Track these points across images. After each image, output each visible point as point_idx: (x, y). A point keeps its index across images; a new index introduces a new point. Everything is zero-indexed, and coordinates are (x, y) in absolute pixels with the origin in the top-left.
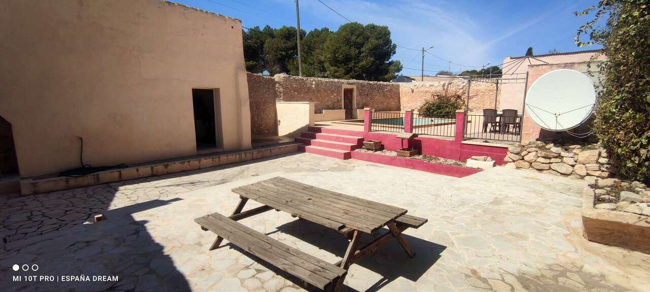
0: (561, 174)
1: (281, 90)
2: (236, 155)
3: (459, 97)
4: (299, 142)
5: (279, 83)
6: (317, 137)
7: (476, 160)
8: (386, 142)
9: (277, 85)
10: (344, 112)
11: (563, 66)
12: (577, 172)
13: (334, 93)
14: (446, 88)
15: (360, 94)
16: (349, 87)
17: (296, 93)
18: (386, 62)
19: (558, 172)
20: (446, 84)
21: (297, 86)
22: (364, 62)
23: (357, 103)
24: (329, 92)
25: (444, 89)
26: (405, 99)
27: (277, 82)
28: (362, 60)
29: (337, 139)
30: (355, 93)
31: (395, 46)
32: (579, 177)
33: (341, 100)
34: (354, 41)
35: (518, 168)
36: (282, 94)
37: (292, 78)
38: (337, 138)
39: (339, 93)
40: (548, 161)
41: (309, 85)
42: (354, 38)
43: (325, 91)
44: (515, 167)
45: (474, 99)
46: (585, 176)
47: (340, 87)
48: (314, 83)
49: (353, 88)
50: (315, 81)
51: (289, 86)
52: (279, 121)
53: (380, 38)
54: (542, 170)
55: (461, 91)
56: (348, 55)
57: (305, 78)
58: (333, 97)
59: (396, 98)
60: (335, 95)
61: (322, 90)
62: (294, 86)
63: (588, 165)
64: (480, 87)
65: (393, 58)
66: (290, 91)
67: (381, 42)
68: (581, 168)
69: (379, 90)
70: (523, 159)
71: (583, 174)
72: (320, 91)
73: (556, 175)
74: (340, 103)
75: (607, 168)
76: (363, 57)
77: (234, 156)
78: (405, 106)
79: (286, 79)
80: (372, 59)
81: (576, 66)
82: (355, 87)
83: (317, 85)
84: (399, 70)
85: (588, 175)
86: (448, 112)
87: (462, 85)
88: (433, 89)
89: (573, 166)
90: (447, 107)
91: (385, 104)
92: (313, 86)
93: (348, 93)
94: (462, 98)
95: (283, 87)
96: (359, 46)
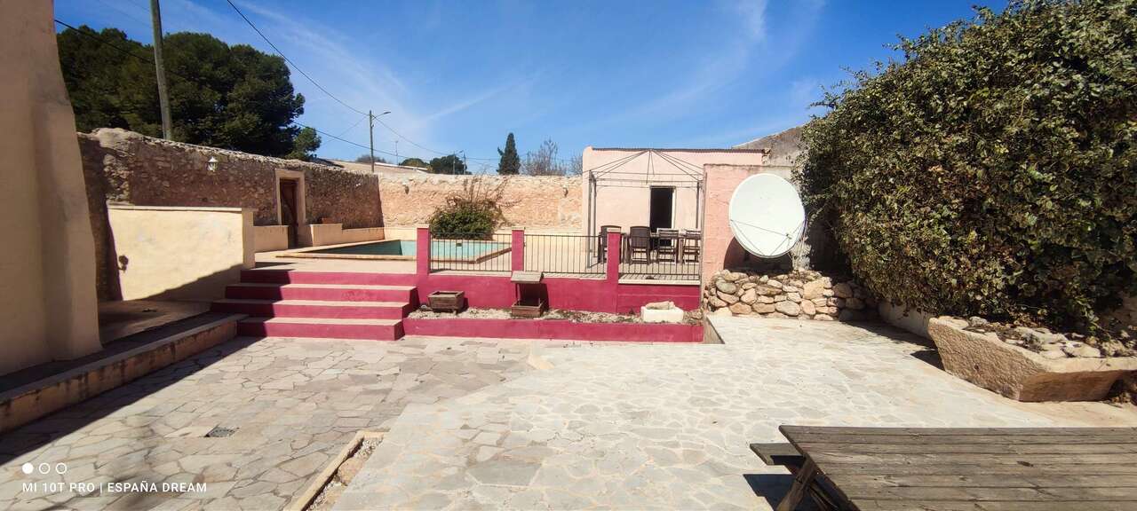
0: (789, 315)
1: (123, 172)
2: (68, 382)
3: (492, 204)
4: (235, 313)
5: (115, 153)
6: (283, 295)
7: (656, 308)
8: (472, 293)
9: (108, 160)
10: (286, 231)
11: (747, 168)
12: (807, 311)
13: (259, 188)
14: (469, 187)
15: (312, 192)
16: (290, 175)
17: (166, 184)
18: (282, 128)
19: (786, 314)
20: (470, 182)
21: (167, 165)
22: (236, 123)
23: (307, 211)
24: (248, 184)
25: (465, 189)
26: (391, 204)
27: (107, 151)
28: (231, 118)
29: (351, 295)
30: (302, 190)
31: (301, 99)
32: (808, 317)
33: (275, 203)
34: (208, 75)
35: (735, 314)
36: (126, 185)
37: (152, 143)
38: (352, 292)
39: (269, 188)
40: (771, 300)
41: (199, 165)
42: (208, 66)
43: (239, 182)
44: (730, 313)
45: (515, 207)
46: (814, 316)
47: (272, 174)
48: (213, 160)
49: (298, 179)
50: (215, 156)
51: (146, 164)
52: (125, 260)
53: (270, 78)
54: (767, 313)
55: (495, 194)
56: (196, 102)
57: (187, 147)
58: (256, 196)
59: (373, 202)
60: (262, 191)
61: (231, 178)
62: (160, 164)
63: (815, 301)
64: (524, 189)
65: (299, 122)
66: (149, 179)
67: (272, 86)
68: (808, 305)
69: (345, 186)
70: (740, 301)
71: (812, 313)
72: (227, 180)
73: (785, 318)
74: (273, 211)
75: (834, 302)
76: (232, 110)
77: (63, 386)
78: (391, 218)
79: (136, 146)
80: (256, 118)
81: (761, 169)
82: (300, 176)
83: (220, 165)
84: (315, 145)
85: (818, 313)
86: (481, 229)
87: (496, 183)
88: (447, 188)
89: (799, 303)
90: (476, 220)
91: (357, 213)
92: (211, 168)
93: (289, 187)
94: (497, 206)
95: (128, 165)
96: (223, 87)
